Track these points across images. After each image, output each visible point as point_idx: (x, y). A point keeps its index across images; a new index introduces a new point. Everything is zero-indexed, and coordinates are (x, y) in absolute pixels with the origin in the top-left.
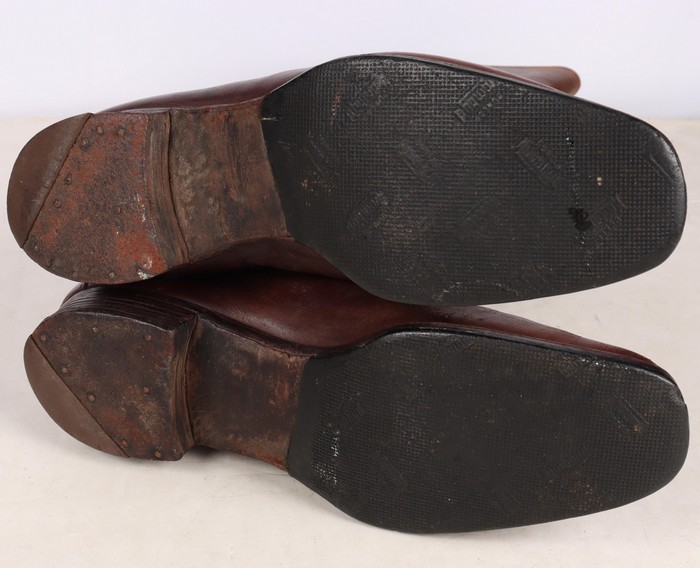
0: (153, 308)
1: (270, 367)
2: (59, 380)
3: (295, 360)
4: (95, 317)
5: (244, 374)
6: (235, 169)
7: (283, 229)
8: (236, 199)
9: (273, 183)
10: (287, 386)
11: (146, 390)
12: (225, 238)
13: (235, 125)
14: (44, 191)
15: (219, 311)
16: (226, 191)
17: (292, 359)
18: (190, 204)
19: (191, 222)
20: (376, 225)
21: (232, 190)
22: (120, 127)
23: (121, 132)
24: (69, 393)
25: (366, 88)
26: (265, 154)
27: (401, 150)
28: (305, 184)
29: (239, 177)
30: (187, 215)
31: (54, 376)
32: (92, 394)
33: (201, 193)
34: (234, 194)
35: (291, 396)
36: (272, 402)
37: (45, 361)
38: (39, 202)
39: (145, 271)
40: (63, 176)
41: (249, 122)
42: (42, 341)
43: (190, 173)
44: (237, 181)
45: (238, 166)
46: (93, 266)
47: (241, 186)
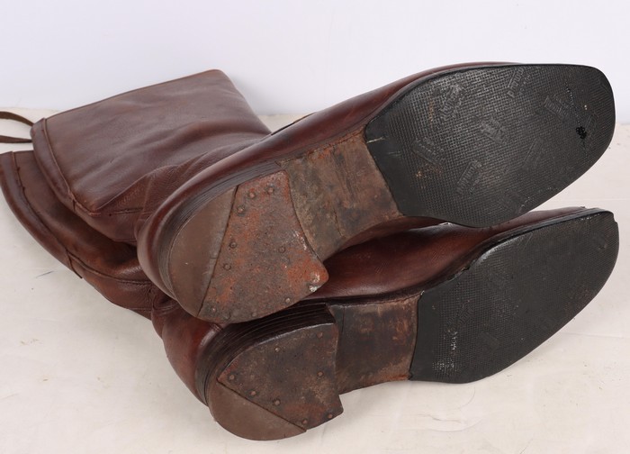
0: (299, 315)
1: (388, 316)
2: (249, 404)
3: (408, 302)
4: (276, 340)
5: (370, 329)
6: (345, 186)
7: (394, 213)
8: (349, 207)
9: (384, 183)
10: (405, 322)
11: (320, 374)
12: (344, 238)
13: (340, 154)
14: (213, 262)
15: (330, 296)
16: (341, 204)
17: (405, 303)
18: (312, 225)
19: (315, 238)
20: (477, 182)
21: (345, 202)
22: (269, 187)
23: (271, 191)
24: (259, 408)
25: (449, 96)
26: (373, 166)
27: (482, 128)
28: (419, 174)
29: (350, 190)
30: (311, 233)
31: (245, 402)
32: (278, 399)
33: (319, 213)
34: (347, 204)
35: (410, 327)
36: (394, 338)
37: (235, 396)
38: (210, 272)
39: (314, 285)
40: (227, 243)
41: (354, 149)
42: (230, 381)
43: (307, 202)
44: (349, 194)
45: (348, 183)
46: (270, 301)
47: (352, 197)
